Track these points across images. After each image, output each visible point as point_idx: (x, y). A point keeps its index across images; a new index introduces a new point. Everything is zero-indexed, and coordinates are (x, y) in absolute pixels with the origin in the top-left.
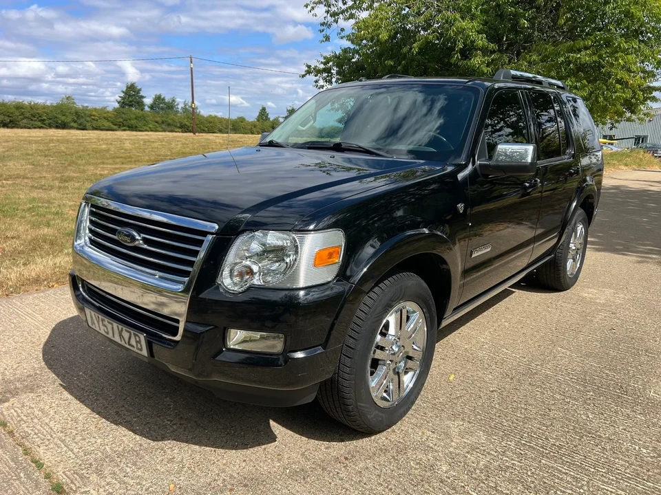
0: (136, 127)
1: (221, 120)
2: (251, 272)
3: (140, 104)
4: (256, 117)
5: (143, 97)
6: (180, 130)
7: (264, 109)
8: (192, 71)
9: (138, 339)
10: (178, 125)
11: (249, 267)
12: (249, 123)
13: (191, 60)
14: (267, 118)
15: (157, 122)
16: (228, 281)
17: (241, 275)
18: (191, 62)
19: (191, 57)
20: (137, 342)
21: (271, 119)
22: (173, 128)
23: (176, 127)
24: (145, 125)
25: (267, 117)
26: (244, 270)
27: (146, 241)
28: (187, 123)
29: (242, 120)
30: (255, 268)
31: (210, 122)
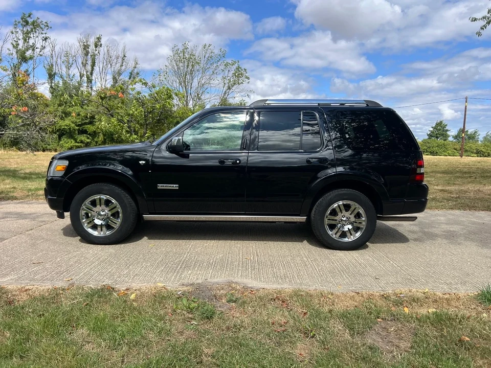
0: (437, 153)
3: (445, 136)
5: (447, 130)
6: (475, 155)
8: (466, 108)
10: (475, 151)
13: (466, 100)
15: (455, 149)
18: (466, 102)
19: (466, 98)
22: (469, 153)
23: (472, 153)
24: (444, 151)
28: (483, 150)
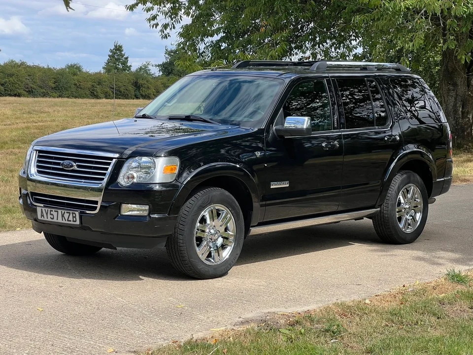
1: (32, 71)
2: (133, 177)
4: (104, 65)
7: (118, 49)
9: (74, 215)
11: (132, 174)
12: (90, 75)
14: (126, 67)
16: (122, 181)
17: (128, 178)
20: (73, 217)
21: (133, 69)
25: (124, 63)
26: (130, 176)
27: (79, 166)
29: (74, 70)
30: (135, 175)
31: (11, 75)
